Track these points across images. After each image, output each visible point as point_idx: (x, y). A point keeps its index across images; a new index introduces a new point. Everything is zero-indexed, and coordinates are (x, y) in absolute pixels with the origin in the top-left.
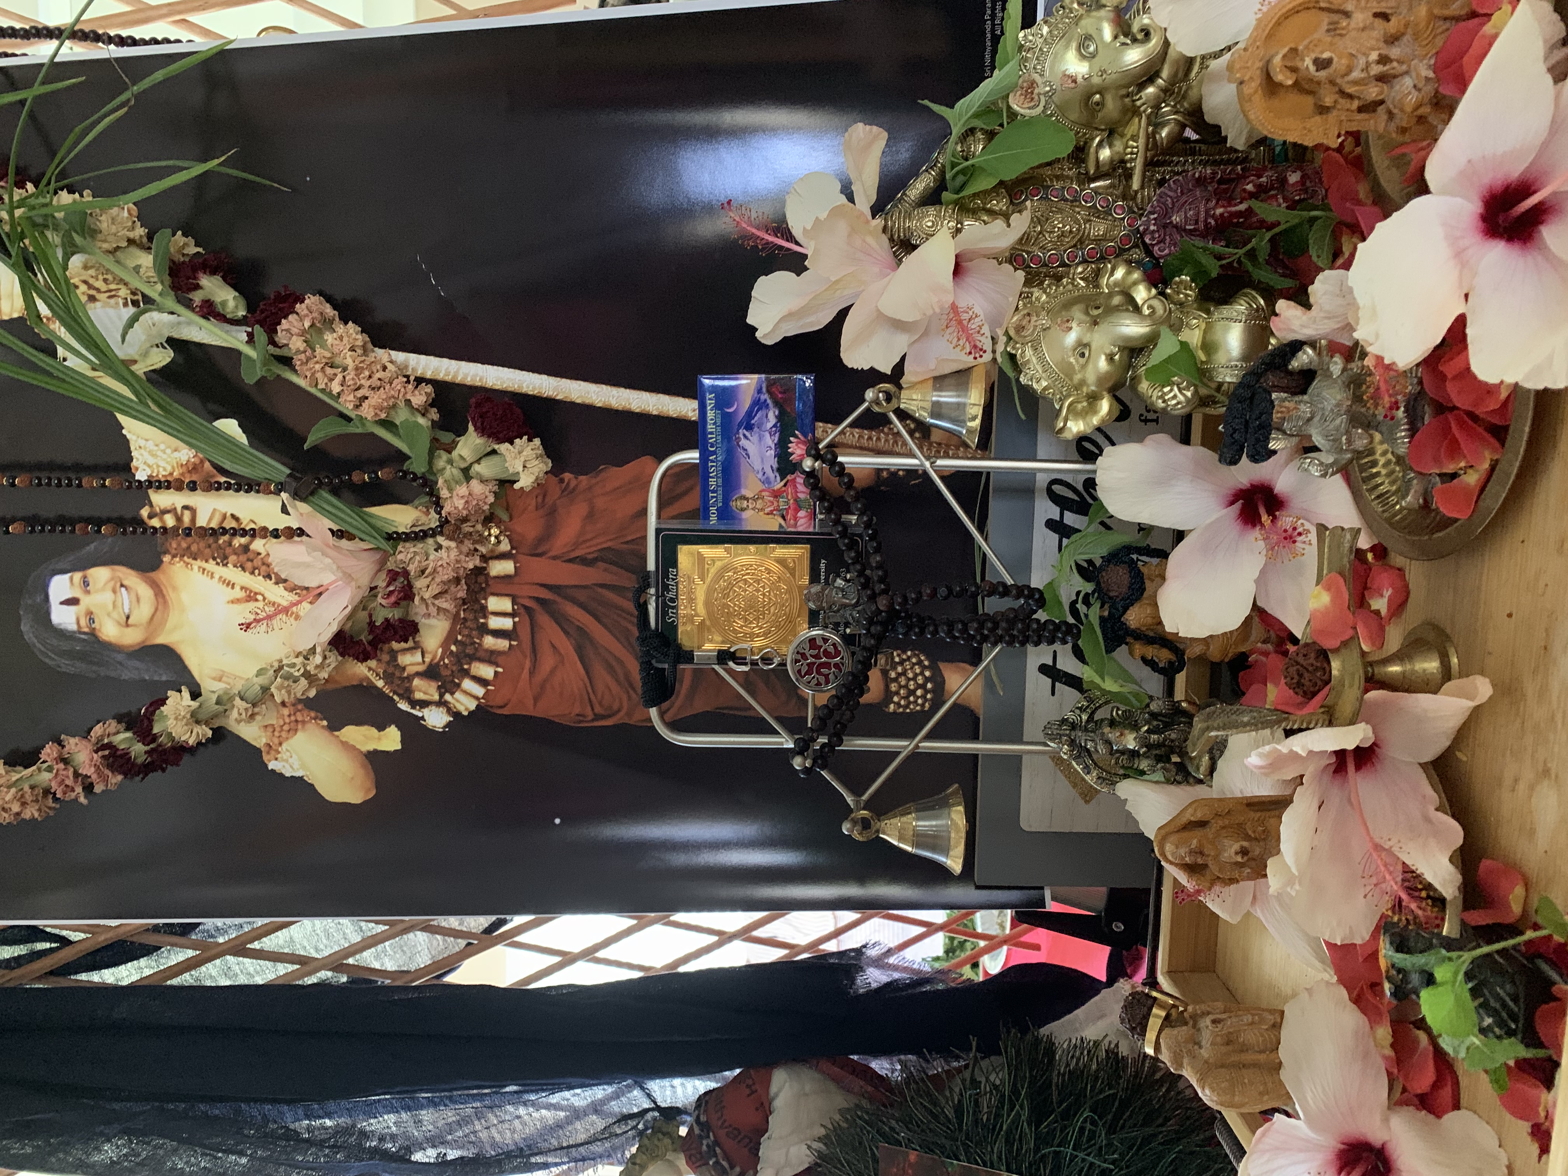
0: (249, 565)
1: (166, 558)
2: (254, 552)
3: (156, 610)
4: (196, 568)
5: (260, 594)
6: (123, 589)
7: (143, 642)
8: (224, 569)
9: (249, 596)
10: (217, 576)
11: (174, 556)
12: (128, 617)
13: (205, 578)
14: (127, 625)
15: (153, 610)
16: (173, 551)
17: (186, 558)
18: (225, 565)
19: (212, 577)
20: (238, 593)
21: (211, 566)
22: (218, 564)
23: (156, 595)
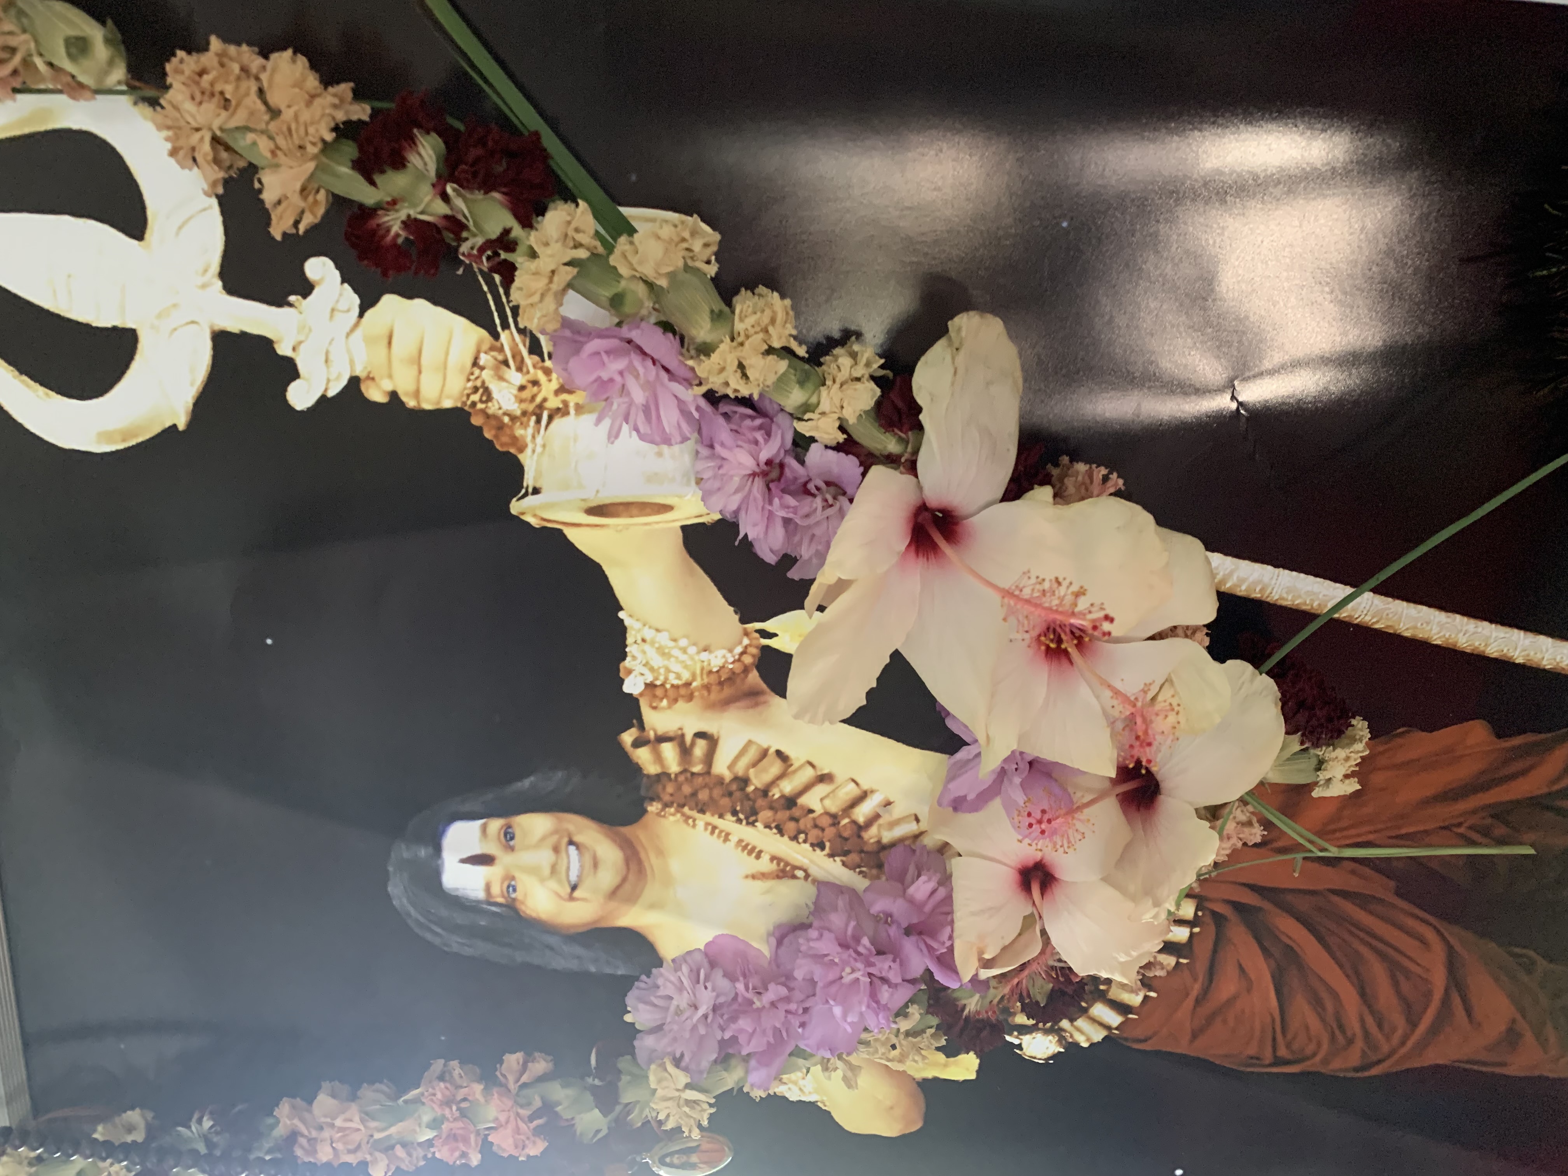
0: (791, 826)
1: (653, 808)
2: (802, 807)
3: (624, 880)
4: (700, 824)
5: (800, 868)
6: (572, 849)
7: (595, 922)
8: (750, 829)
9: (783, 871)
10: (734, 839)
11: (666, 805)
12: (574, 888)
13: (715, 841)
14: (571, 898)
15: (617, 880)
16: (667, 798)
17: (686, 810)
18: (752, 824)
19: (726, 839)
20: (765, 865)
21: (728, 823)
22: (739, 821)
23: (627, 861)
